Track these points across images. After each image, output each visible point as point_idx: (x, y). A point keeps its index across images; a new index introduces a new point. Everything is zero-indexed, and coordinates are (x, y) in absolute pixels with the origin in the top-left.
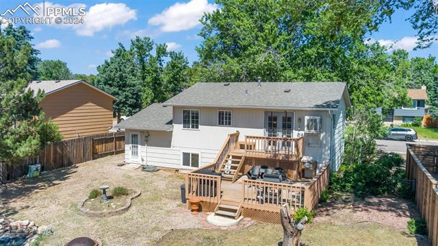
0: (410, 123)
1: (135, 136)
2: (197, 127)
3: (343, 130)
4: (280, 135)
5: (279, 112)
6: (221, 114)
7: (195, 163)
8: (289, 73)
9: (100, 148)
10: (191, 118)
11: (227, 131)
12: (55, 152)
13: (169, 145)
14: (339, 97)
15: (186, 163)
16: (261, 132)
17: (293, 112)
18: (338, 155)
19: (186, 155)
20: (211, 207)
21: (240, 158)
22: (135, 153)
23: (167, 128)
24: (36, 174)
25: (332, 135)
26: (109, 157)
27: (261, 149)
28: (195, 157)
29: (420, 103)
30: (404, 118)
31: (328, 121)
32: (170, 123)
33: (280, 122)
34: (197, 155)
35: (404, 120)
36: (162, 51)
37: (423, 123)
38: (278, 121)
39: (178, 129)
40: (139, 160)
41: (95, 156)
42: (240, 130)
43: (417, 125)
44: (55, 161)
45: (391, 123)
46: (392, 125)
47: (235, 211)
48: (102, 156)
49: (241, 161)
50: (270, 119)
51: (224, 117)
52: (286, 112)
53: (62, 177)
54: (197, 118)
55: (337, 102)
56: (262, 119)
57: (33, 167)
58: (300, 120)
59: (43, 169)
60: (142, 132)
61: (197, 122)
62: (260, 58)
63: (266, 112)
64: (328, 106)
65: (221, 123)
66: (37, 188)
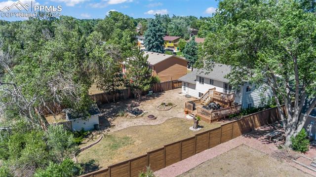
1: (185, 84)
2: (203, 84)
4: (228, 91)
5: (228, 84)
6: (210, 81)
9: (175, 85)
11: (212, 87)
12: (158, 87)
13: (195, 89)
15: (200, 96)
19: (200, 93)
21: (211, 98)
23: (194, 82)
24: (151, 94)
28: (202, 94)
32: (195, 80)
38: (228, 87)
39: (198, 83)
40: (186, 92)
41: (173, 88)
42: (216, 87)
44: (158, 89)
48: (177, 88)
50: (225, 85)
53: (158, 96)
54: (203, 80)
56: (222, 85)
57: (150, 92)
59: (153, 92)
60: (187, 83)
61: (203, 82)
63: (224, 83)
66: (149, 99)
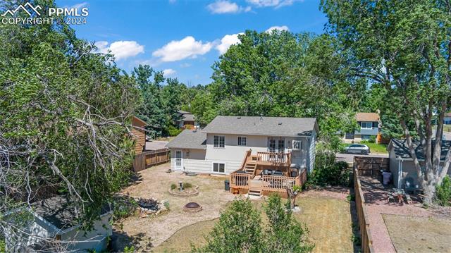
0: (367, 140)
1: (178, 153)
2: (224, 147)
3: (314, 148)
4: (277, 151)
5: (277, 137)
6: (239, 139)
7: (222, 170)
8: (278, 109)
9: (148, 161)
10: (219, 141)
11: (245, 149)
13: (203, 158)
14: (312, 129)
15: (215, 169)
16: (266, 150)
17: (284, 138)
18: (311, 164)
19: (216, 165)
20: (245, 191)
21: (254, 165)
22: (179, 164)
23: (203, 147)
25: (308, 151)
26: (153, 167)
27: (265, 159)
28: (222, 165)
29: (374, 124)
30: (362, 136)
31: (305, 144)
32: (205, 143)
33: (277, 144)
34: (224, 165)
35: (362, 138)
36: (159, 78)
37: (377, 140)
38: (276, 143)
39: (210, 148)
40: (182, 169)
42: (252, 148)
43: (372, 142)
45: (352, 140)
46: (353, 142)
47: (259, 192)
48: (149, 166)
49: (255, 167)
50: (271, 141)
51: (241, 140)
52: (281, 137)
54: (223, 140)
55: (311, 132)
56: (266, 141)
58: (289, 142)
60: (184, 149)
61: (223, 143)
62: (261, 100)
63: (269, 137)
64: (306, 134)
65: (239, 144)
